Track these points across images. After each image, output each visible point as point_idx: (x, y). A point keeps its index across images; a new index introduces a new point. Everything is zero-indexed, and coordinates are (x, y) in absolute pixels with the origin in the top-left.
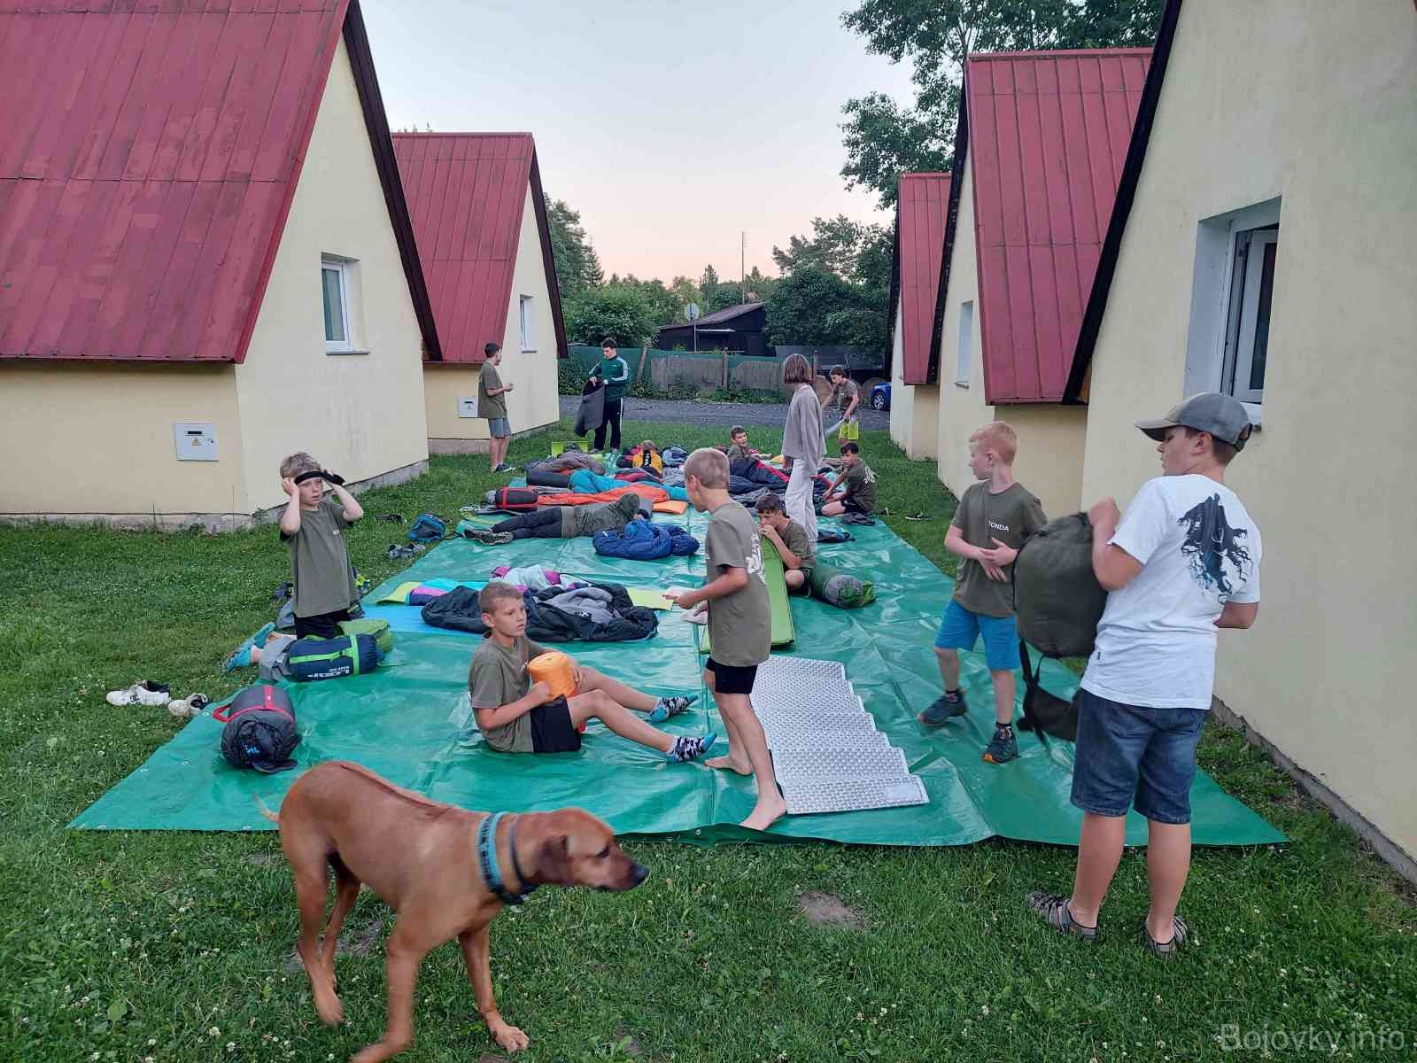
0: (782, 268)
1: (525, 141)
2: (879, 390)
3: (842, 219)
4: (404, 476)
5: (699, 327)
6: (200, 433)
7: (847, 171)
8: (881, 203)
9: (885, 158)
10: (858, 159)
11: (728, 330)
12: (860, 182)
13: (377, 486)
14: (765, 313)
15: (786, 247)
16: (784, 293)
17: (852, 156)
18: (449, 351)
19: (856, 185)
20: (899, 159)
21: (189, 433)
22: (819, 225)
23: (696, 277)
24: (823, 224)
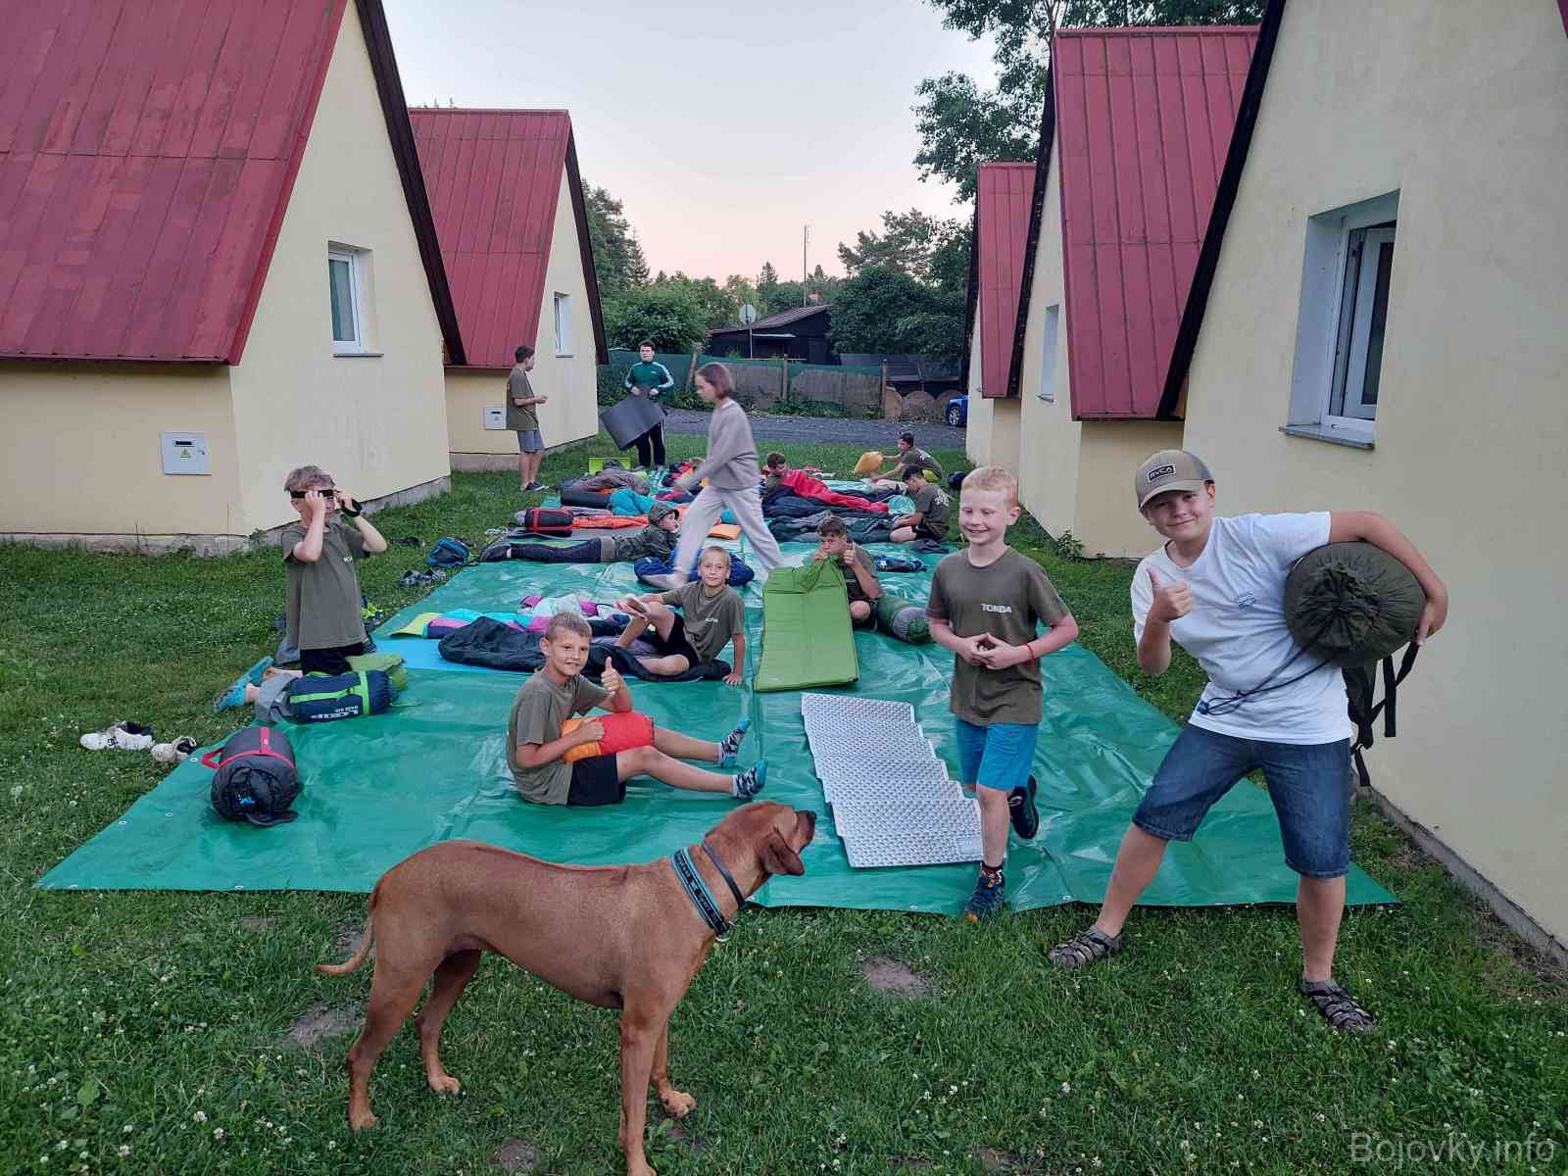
0: (848, 267)
1: (561, 118)
2: (955, 404)
3: (915, 214)
4: (422, 495)
5: (754, 331)
6: (189, 443)
7: (921, 159)
8: (958, 196)
9: (963, 145)
10: (933, 146)
11: (788, 335)
12: (935, 172)
13: (393, 505)
14: (829, 317)
15: (853, 244)
16: (850, 295)
17: (926, 143)
18: (473, 355)
19: (932, 176)
20: (978, 147)
21: (178, 443)
22: (890, 220)
23: (753, 276)
24: (894, 218)
